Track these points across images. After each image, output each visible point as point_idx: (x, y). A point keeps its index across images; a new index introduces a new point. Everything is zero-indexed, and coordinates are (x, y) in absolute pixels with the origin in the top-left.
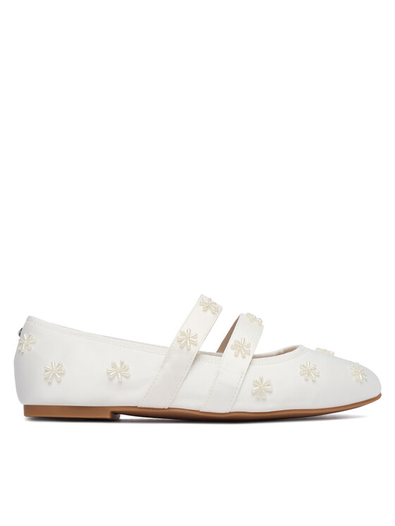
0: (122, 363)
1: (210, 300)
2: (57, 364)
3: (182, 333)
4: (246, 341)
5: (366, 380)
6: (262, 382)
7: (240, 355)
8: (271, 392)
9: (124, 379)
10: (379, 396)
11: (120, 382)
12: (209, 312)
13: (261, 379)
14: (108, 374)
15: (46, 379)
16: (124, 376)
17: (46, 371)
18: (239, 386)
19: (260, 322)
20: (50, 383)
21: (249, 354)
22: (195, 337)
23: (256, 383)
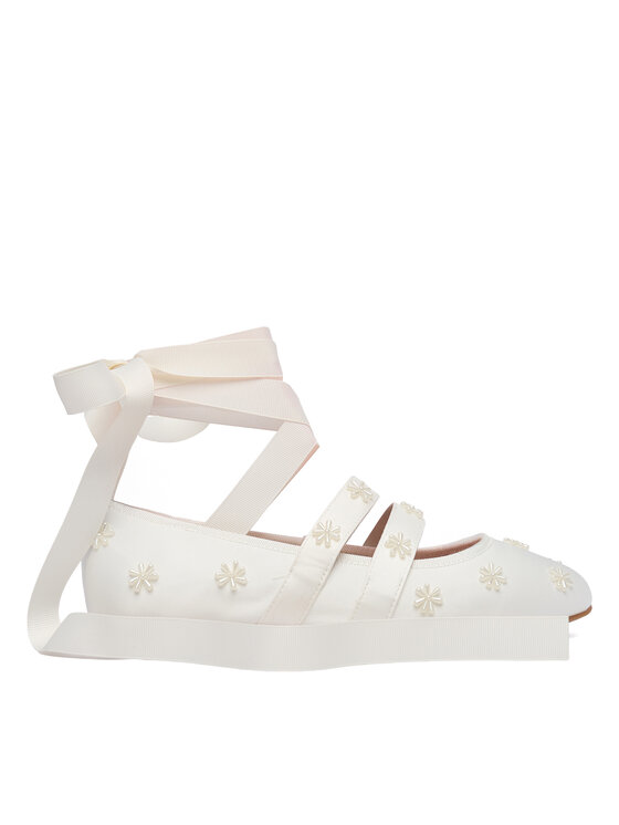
0: (236, 566)
1: (363, 484)
2: (146, 567)
3: (319, 526)
4: (405, 538)
5: (571, 588)
6: (428, 592)
7: (397, 554)
8: (440, 605)
9: (238, 587)
10: (589, 610)
11: (234, 592)
12: (360, 499)
13: (427, 588)
14: (217, 580)
15: (131, 587)
16: (240, 584)
17: (132, 577)
18: (397, 598)
19: (420, 514)
20: (137, 593)
21: (409, 554)
22: (338, 531)
23: (419, 593)
